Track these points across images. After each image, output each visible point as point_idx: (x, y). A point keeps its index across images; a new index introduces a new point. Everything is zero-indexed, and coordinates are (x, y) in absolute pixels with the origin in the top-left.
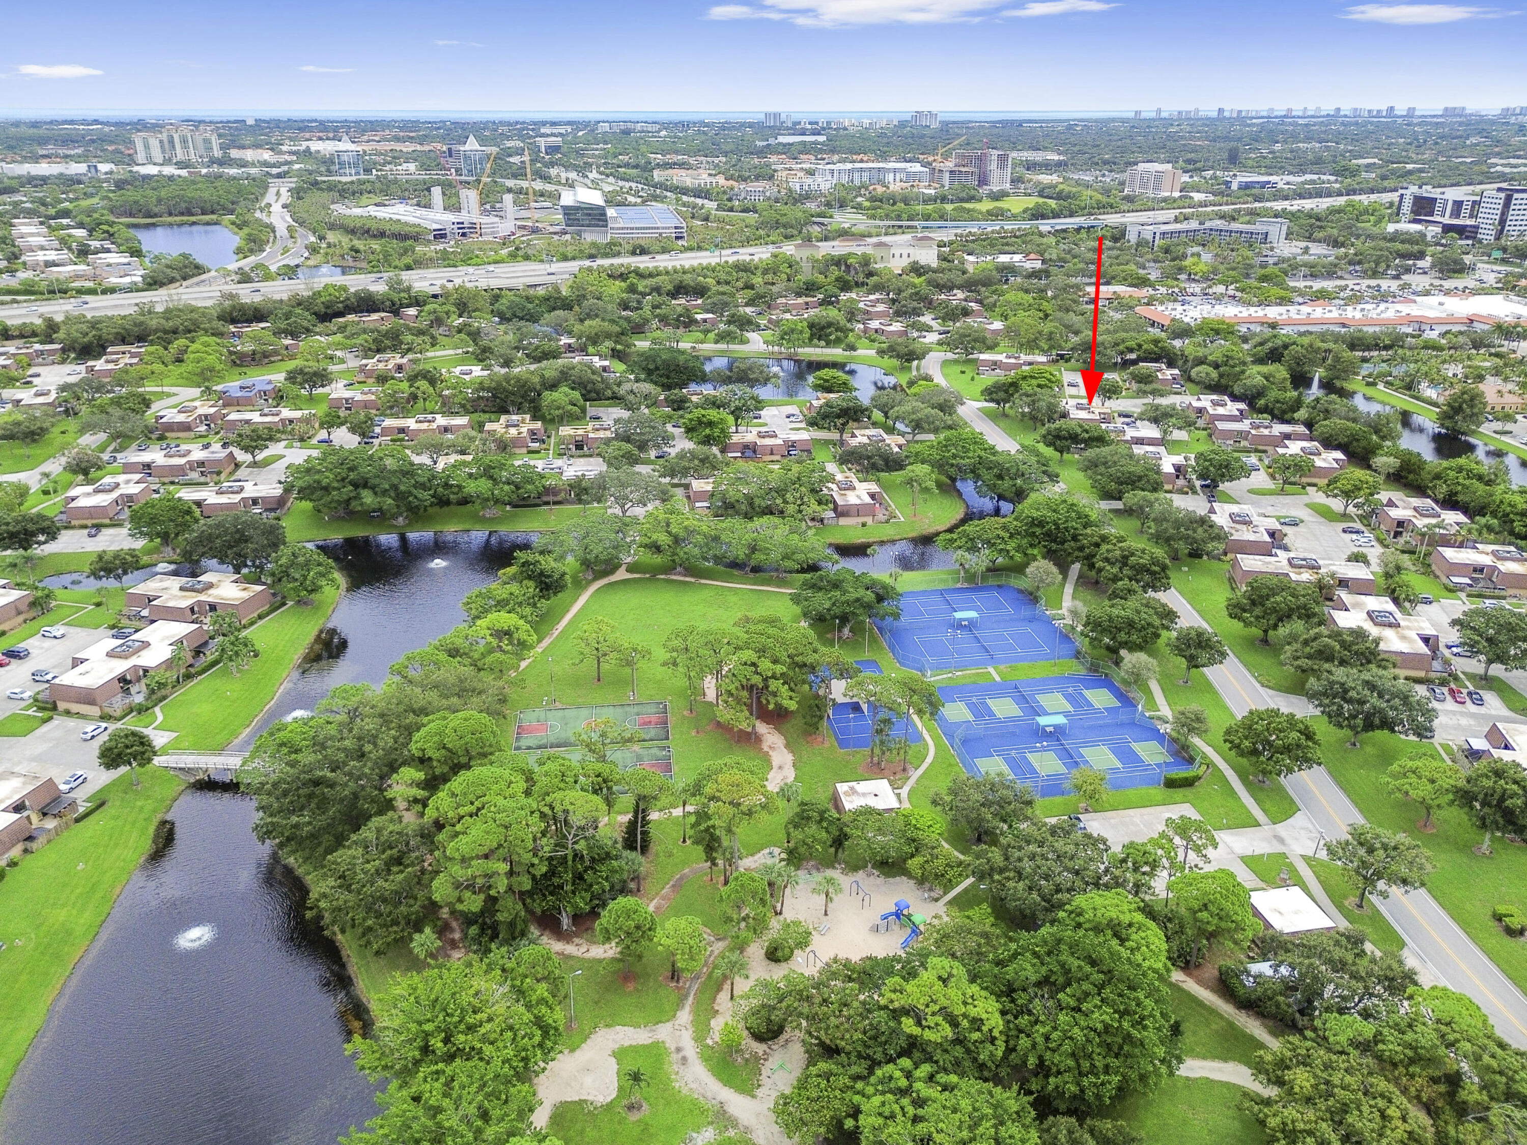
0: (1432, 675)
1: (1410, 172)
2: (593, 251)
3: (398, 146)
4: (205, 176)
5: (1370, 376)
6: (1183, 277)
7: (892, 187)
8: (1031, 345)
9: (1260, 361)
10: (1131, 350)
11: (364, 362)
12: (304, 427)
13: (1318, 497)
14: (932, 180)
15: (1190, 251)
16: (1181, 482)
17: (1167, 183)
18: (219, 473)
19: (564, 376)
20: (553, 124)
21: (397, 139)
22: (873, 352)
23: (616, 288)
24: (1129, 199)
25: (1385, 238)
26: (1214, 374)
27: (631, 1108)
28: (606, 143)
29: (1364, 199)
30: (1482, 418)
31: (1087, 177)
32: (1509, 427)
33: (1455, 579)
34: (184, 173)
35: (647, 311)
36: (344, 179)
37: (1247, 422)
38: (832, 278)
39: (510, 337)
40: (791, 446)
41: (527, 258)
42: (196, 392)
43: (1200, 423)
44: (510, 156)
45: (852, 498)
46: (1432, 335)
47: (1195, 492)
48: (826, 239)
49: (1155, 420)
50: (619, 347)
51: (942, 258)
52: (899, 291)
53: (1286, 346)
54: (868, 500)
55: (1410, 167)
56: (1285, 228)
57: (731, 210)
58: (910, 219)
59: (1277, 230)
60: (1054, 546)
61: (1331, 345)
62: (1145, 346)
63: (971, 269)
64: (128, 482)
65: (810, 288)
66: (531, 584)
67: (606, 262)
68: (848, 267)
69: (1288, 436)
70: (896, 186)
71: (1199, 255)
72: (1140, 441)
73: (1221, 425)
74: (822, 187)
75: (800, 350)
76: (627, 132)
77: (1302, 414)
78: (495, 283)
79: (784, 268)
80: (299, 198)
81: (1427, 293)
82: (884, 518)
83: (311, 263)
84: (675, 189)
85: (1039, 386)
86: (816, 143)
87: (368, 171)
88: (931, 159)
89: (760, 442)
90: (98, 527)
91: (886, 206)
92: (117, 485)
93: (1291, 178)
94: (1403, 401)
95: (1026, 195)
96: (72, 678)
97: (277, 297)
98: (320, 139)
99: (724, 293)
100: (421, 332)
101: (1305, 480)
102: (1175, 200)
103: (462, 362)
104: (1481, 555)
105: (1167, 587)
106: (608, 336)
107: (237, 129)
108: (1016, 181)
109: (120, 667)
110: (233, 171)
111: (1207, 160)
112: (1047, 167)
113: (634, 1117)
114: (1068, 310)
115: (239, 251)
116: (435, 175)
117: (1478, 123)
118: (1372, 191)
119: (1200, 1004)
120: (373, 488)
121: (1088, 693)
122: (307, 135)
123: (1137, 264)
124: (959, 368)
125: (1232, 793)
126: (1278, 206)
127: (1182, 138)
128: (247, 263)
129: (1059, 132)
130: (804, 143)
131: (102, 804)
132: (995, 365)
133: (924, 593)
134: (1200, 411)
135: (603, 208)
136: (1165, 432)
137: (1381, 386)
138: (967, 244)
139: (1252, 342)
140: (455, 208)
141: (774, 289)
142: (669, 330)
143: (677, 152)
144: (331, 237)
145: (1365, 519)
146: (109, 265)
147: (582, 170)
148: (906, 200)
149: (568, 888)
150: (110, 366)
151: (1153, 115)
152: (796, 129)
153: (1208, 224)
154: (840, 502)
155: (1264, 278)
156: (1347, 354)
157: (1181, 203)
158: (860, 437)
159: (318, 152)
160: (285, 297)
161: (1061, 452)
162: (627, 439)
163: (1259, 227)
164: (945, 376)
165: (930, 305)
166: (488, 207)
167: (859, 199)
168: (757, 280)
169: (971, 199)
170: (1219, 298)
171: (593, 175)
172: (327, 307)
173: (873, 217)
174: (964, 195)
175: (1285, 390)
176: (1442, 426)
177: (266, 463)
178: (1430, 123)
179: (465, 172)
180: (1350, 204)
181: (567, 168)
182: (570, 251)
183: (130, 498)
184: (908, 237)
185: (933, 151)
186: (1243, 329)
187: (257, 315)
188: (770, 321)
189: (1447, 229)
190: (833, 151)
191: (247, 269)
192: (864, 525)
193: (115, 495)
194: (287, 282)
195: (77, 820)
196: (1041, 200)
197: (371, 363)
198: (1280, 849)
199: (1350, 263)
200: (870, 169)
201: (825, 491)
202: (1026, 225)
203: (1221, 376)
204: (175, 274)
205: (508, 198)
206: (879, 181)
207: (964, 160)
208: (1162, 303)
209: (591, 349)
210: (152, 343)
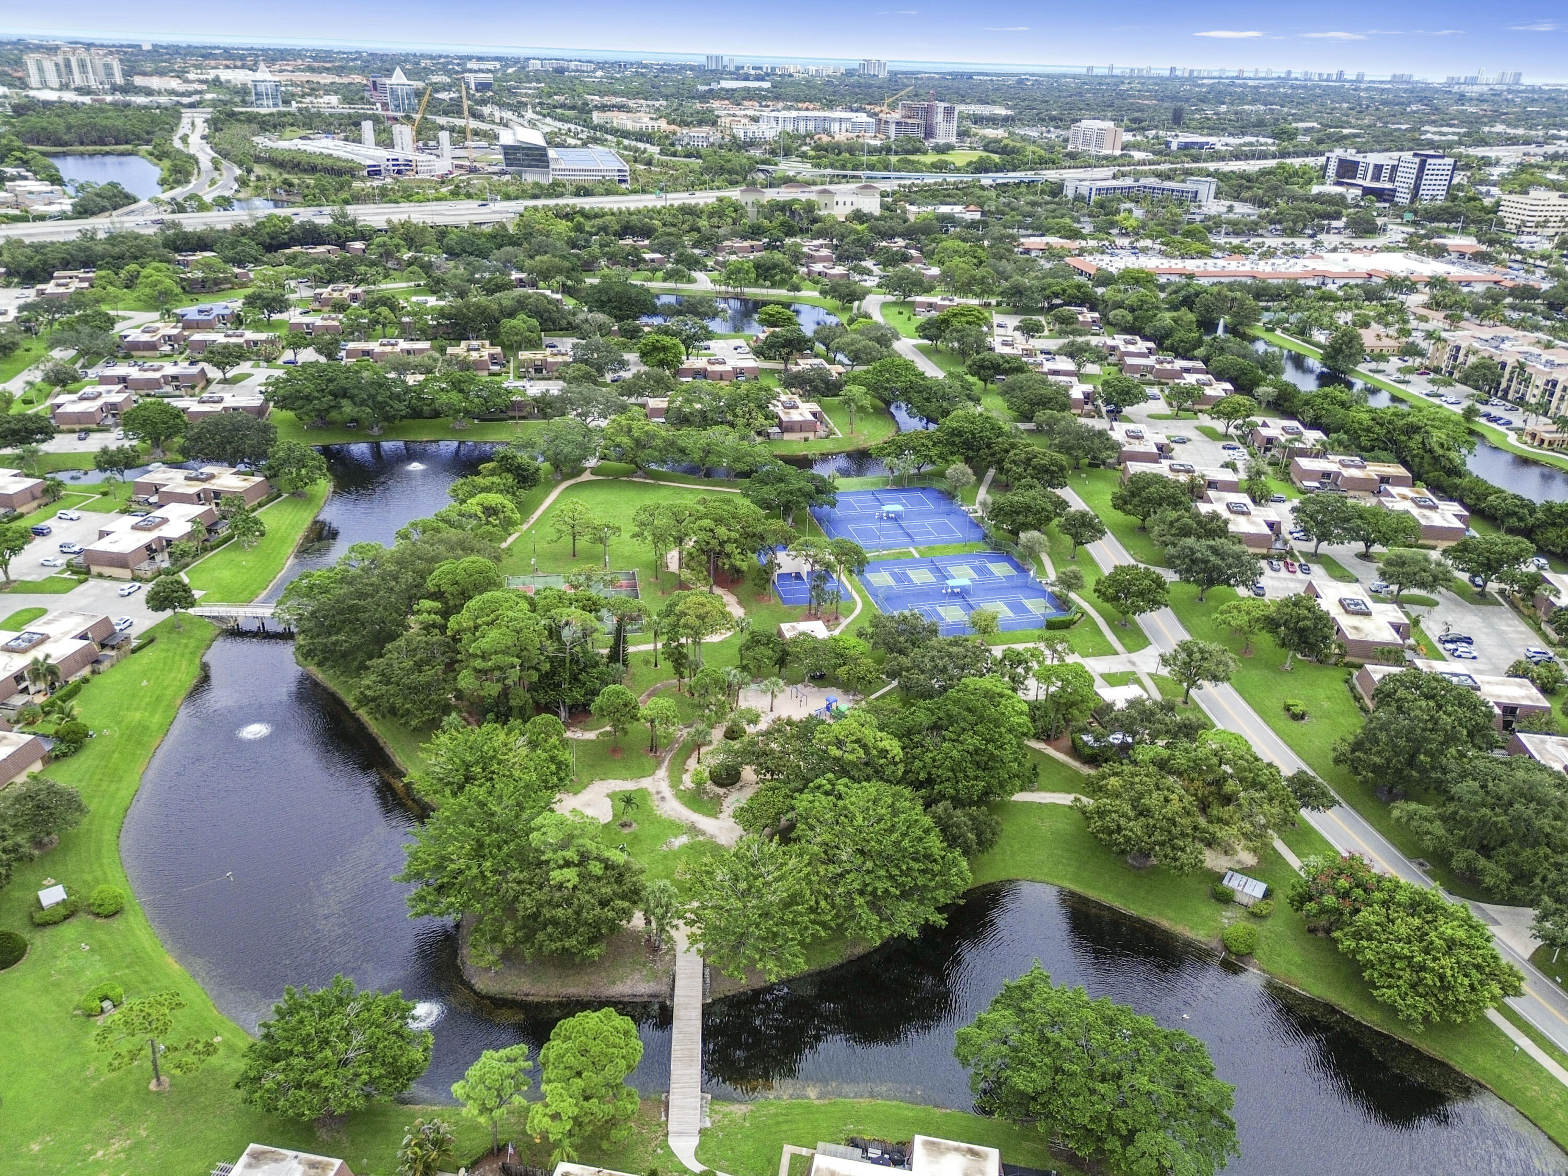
0: (1273, 552)
1: (1346, 137)
2: (536, 191)
3: (315, 78)
4: (111, 104)
5: (1270, 322)
6: (1115, 231)
7: (837, 137)
8: (965, 289)
9: (1174, 307)
10: (1056, 295)
11: (318, 291)
12: (269, 348)
13: (1205, 420)
14: (878, 131)
15: (1123, 206)
16: (1089, 407)
17: (1108, 141)
18: (193, 387)
19: (521, 305)
20: (480, 59)
21: (312, 69)
22: (816, 294)
23: (563, 226)
24: (1072, 156)
25: (1307, 200)
26: (1130, 317)
27: (624, 825)
28: (538, 81)
29: (1297, 162)
30: (1359, 358)
31: (1033, 133)
32: (1382, 366)
33: (1306, 483)
34: (87, 99)
35: (596, 249)
36: (263, 111)
37: (1153, 358)
38: (776, 223)
39: (461, 270)
40: (738, 372)
41: (469, 196)
42: (156, 315)
43: (1112, 359)
44: (437, 91)
45: (795, 416)
46: (1332, 287)
47: (1101, 417)
48: (771, 185)
49: (1071, 356)
50: (569, 283)
51: (884, 206)
52: (842, 238)
53: (1197, 295)
54: (811, 418)
55: (1346, 131)
56: (1213, 187)
57: (674, 154)
58: (855, 168)
59: (1206, 188)
60: (971, 454)
61: (1239, 294)
62: (1069, 291)
63: (912, 218)
64: (109, 392)
65: (755, 232)
66: (509, 475)
67: (552, 202)
68: (793, 213)
69: (1187, 370)
70: (841, 136)
71: (1130, 211)
72: (1056, 373)
73: (1129, 361)
74: (767, 135)
75: (746, 290)
76: (560, 71)
77: (1201, 352)
78: (440, 221)
79: (729, 211)
80: (216, 130)
81: (1335, 250)
82: (823, 434)
83: (240, 195)
84: (614, 132)
85: (968, 323)
86: (760, 89)
87: (286, 102)
88: (877, 109)
89: (710, 368)
90: (88, 431)
91: (831, 156)
92: (100, 394)
93: (1231, 140)
94: (1295, 345)
95: (971, 148)
96: (103, 546)
97: (219, 227)
98: (227, 67)
99: (670, 234)
100: (373, 264)
101: (1197, 407)
102: (1115, 158)
103: (416, 293)
104: (1330, 464)
105: (1062, 485)
106: (560, 271)
107: (132, 54)
108: (962, 134)
109: (146, 538)
110: (141, 100)
111: (1152, 119)
112: (993, 121)
113: (626, 831)
114: (1001, 258)
115: (163, 182)
116: (360, 109)
117: (1423, 90)
118: (1306, 154)
119: (1056, 761)
120: (352, 398)
121: (991, 566)
122: (213, 63)
123: (1072, 218)
124: (896, 310)
125: (1099, 632)
126: (1212, 166)
127: (1133, 96)
128: (179, 192)
129: (1009, 87)
130: (747, 89)
131: (152, 641)
132: (931, 306)
133: (858, 493)
134: (1114, 348)
135: (544, 149)
136: (1079, 365)
137: (1278, 332)
138: (910, 195)
139: (1168, 290)
140: (390, 144)
141: (721, 232)
142: (617, 269)
143: (615, 94)
144: (259, 170)
145: (1243, 439)
146: (31, 193)
147: (518, 108)
148: (851, 150)
149: (565, 686)
150: (62, 290)
151: (1105, 72)
152: (738, 74)
153: (1143, 182)
154: (784, 418)
155: (1188, 234)
156: (1250, 302)
157: (1120, 161)
158: (804, 364)
159: (229, 81)
160: (228, 227)
161: (985, 381)
162: (586, 362)
163: (1189, 186)
164: (883, 316)
165: (872, 252)
166: (420, 144)
167: (804, 148)
168: (703, 223)
169: (916, 151)
170: (1145, 250)
171: (529, 114)
172: (272, 238)
173: (818, 166)
174: (909, 147)
175: (1191, 331)
176: (1325, 365)
177: (235, 380)
178: (1376, 89)
179: (391, 107)
180: (1281, 167)
181: (502, 105)
182: (511, 189)
183: (114, 406)
184: (853, 186)
185: (879, 101)
186: (1163, 280)
187: (200, 243)
188: (717, 262)
189: (1367, 191)
190: (777, 98)
191: (180, 200)
192: (806, 440)
193: (99, 402)
194: (222, 213)
195: (134, 651)
196: (985, 154)
197: (326, 292)
198: (1131, 668)
199: (1272, 222)
200: (815, 119)
201: (771, 407)
202: (968, 178)
203: (1136, 319)
204: (106, 203)
205: (444, 136)
206: (825, 130)
207: (911, 112)
208: (1091, 254)
209: (541, 284)
210: (100, 268)
